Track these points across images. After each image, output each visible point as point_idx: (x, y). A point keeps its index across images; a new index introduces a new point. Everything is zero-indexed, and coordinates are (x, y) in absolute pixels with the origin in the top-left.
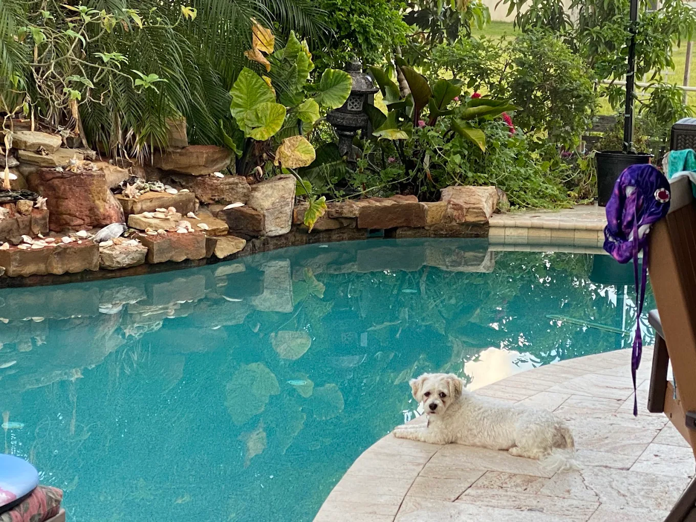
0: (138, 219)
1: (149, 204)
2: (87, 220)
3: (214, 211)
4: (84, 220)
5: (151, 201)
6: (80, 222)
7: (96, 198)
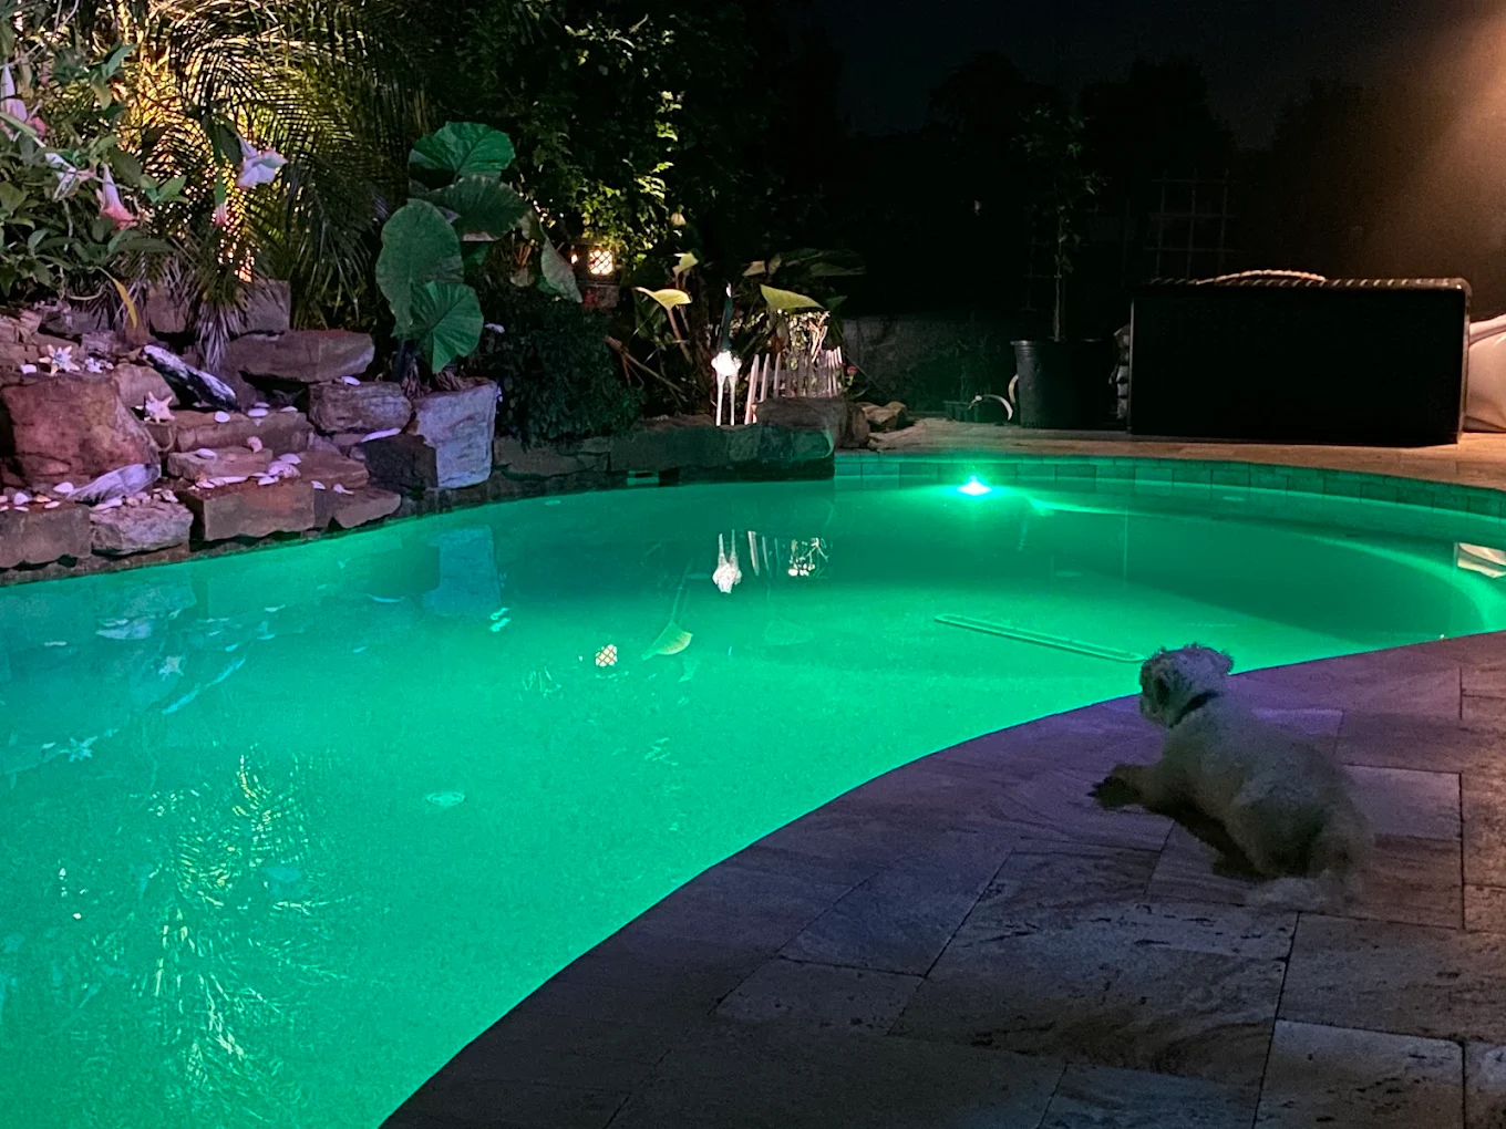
0: (186, 460)
1: (211, 434)
2: (77, 464)
3: (343, 444)
4: (70, 464)
5: (215, 429)
6: (62, 468)
7: (94, 422)
